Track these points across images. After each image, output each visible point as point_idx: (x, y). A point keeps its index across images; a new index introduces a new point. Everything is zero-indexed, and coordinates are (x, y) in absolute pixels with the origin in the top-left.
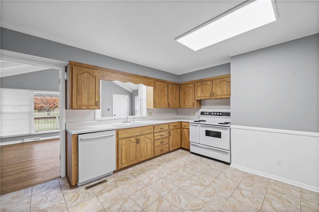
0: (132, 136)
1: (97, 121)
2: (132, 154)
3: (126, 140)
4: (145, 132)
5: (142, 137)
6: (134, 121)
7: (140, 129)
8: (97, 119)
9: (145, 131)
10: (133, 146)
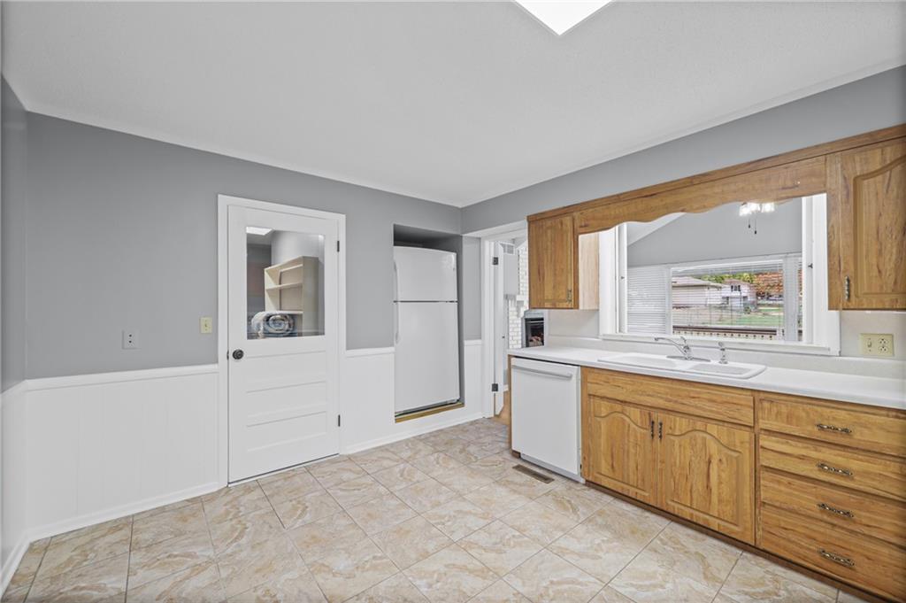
0: (632, 400)
1: (604, 340)
2: (632, 464)
3: (611, 407)
4: (697, 407)
5: (681, 424)
6: (723, 360)
7: (670, 388)
8: (604, 335)
9: (696, 402)
10: (636, 436)
